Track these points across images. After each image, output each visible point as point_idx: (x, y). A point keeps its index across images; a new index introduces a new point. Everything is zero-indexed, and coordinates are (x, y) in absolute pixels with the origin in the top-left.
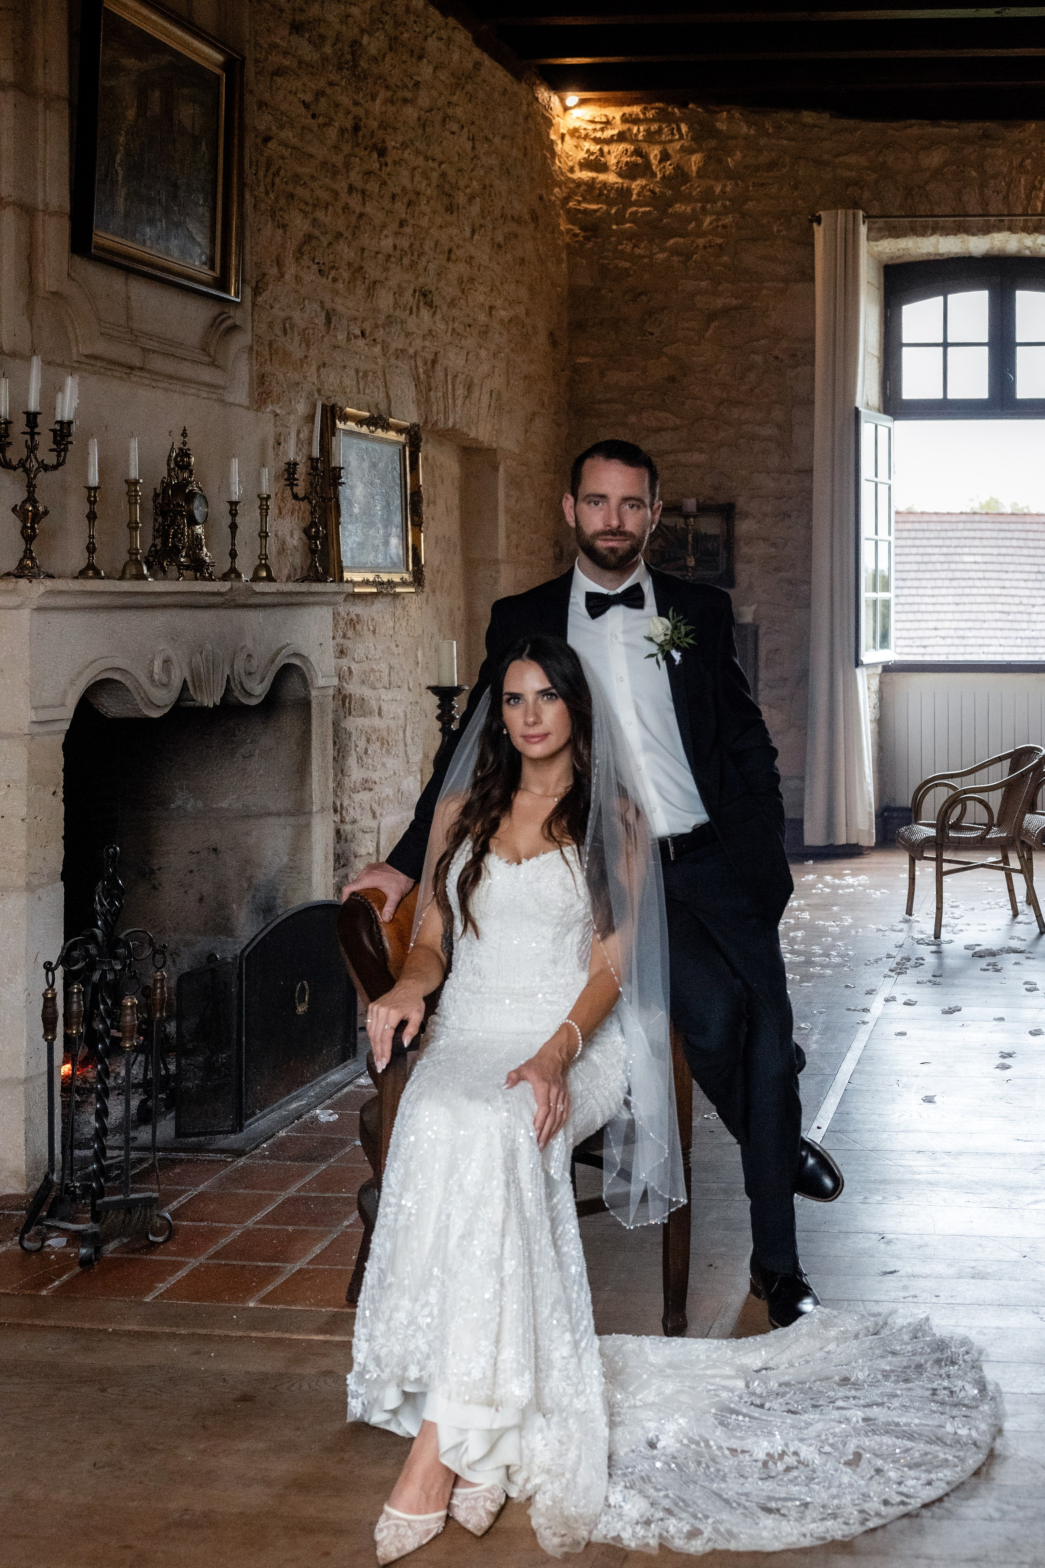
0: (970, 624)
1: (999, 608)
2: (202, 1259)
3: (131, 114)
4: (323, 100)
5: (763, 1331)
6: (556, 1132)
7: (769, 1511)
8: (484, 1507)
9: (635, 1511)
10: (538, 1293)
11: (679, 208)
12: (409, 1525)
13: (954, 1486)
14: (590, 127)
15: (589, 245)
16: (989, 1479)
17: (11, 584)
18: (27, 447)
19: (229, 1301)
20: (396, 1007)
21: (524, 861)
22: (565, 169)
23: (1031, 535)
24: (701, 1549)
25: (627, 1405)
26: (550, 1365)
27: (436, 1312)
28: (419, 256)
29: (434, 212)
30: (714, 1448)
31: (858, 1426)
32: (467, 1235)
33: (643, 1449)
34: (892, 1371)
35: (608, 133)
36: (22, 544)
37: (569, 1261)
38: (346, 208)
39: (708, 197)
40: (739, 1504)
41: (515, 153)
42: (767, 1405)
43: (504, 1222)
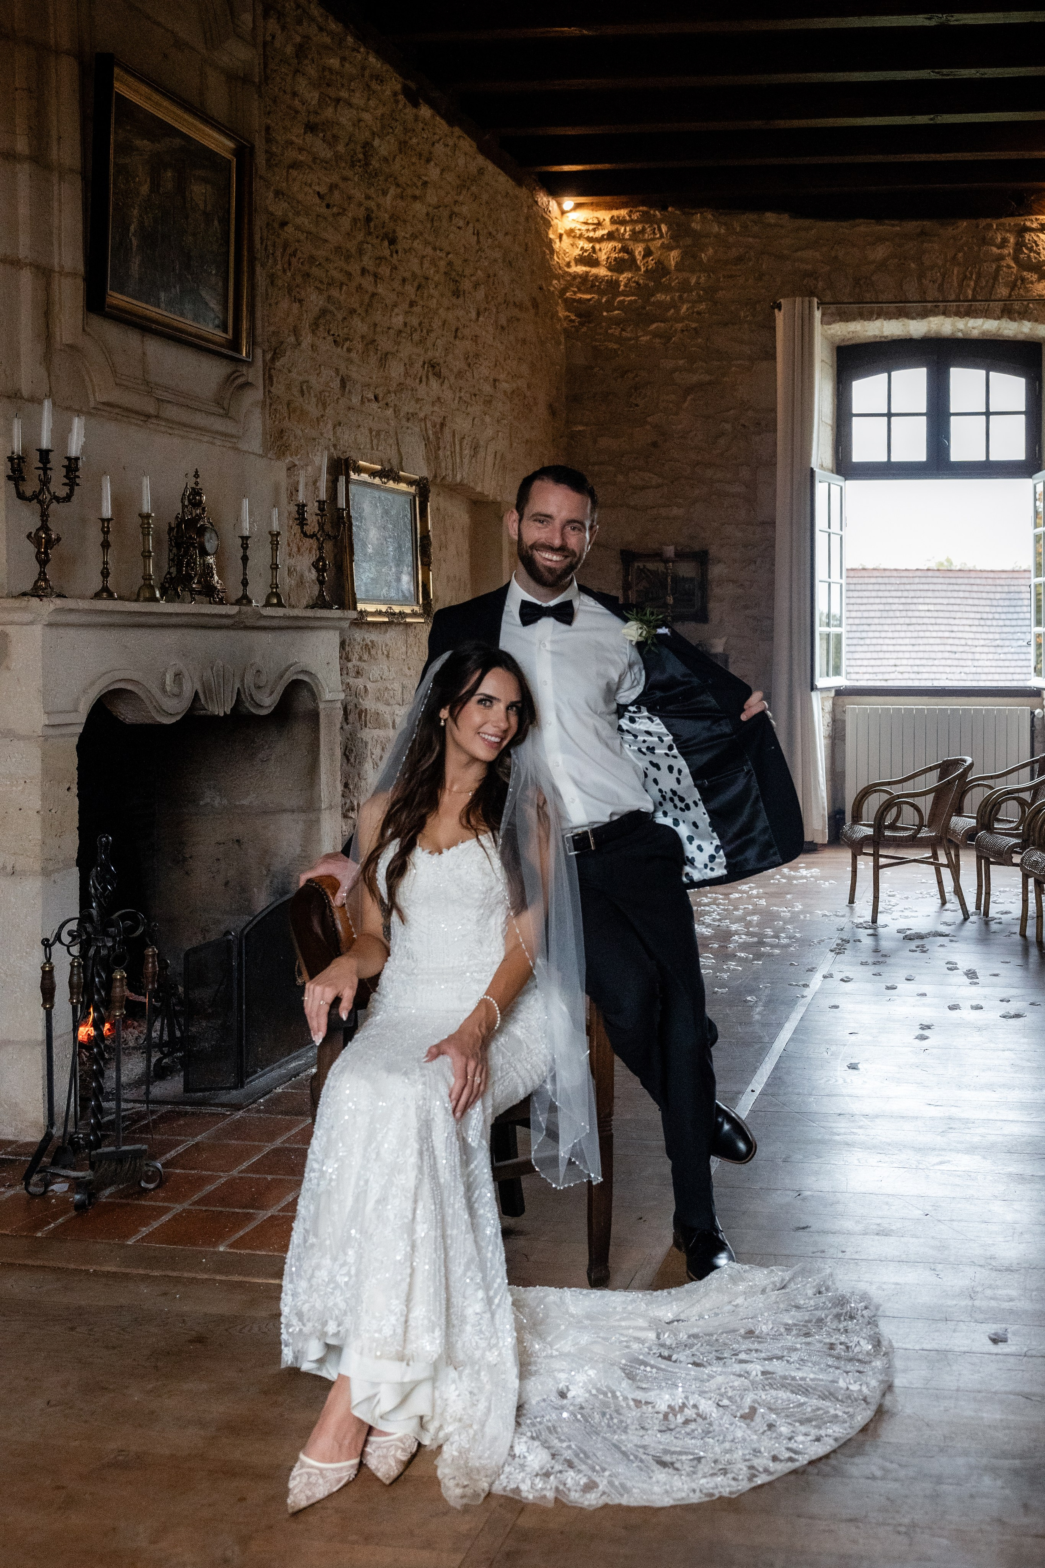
0: (924, 662)
1: (948, 648)
2: (186, 1205)
3: (145, 189)
4: (336, 193)
5: (680, 1283)
6: (474, 1102)
7: (663, 1464)
8: (394, 1456)
9: (537, 1462)
10: (451, 1253)
11: (660, 297)
12: (321, 1473)
13: (842, 1442)
14: (584, 227)
15: (584, 329)
16: (876, 1435)
17: (24, 602)
18: (40, 480)
19: (201, 1246)
20: (330, 985)
21: (444, 850)
22: (563, 264)
23: (975, 588)
24: (594, 1502)
25: (544, 1354)
26: (463, 1320)
27: (353, 1272)
28: (428, 332)
29: (442, 295)
30: (621, 1398)
31: (757, 1379)
32: (382, 1201)
33: (554, 1398)
34: (795, 1325)
35: (599, 233)
36: (36, 567)
37: (485, 1222)
38: (359, 287)
39: (685, 287)
40: (636, 1457)
41: (517, 248)
42: (674, 1357)
43: (416, 1188)
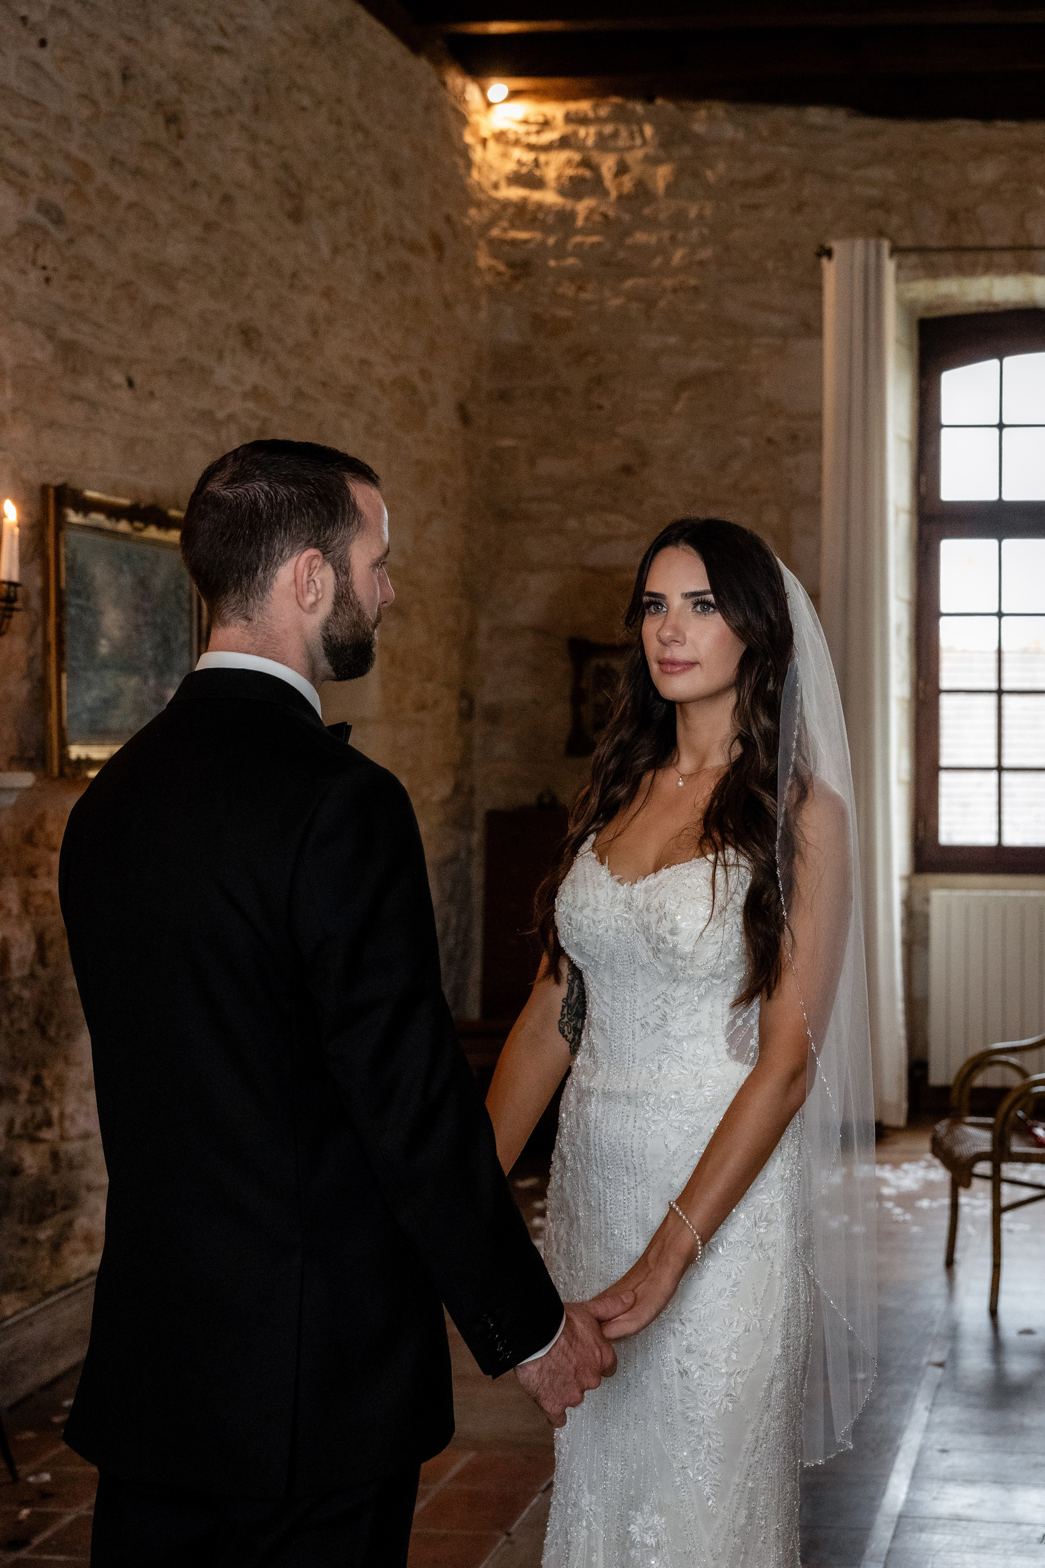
4: (62, 23)
11: (640, 237)
14: (522, 129)
15: (517, 288)
22: (486, 184)
29: (268, 217)
35: (546, 138)
39: (679, 221)
